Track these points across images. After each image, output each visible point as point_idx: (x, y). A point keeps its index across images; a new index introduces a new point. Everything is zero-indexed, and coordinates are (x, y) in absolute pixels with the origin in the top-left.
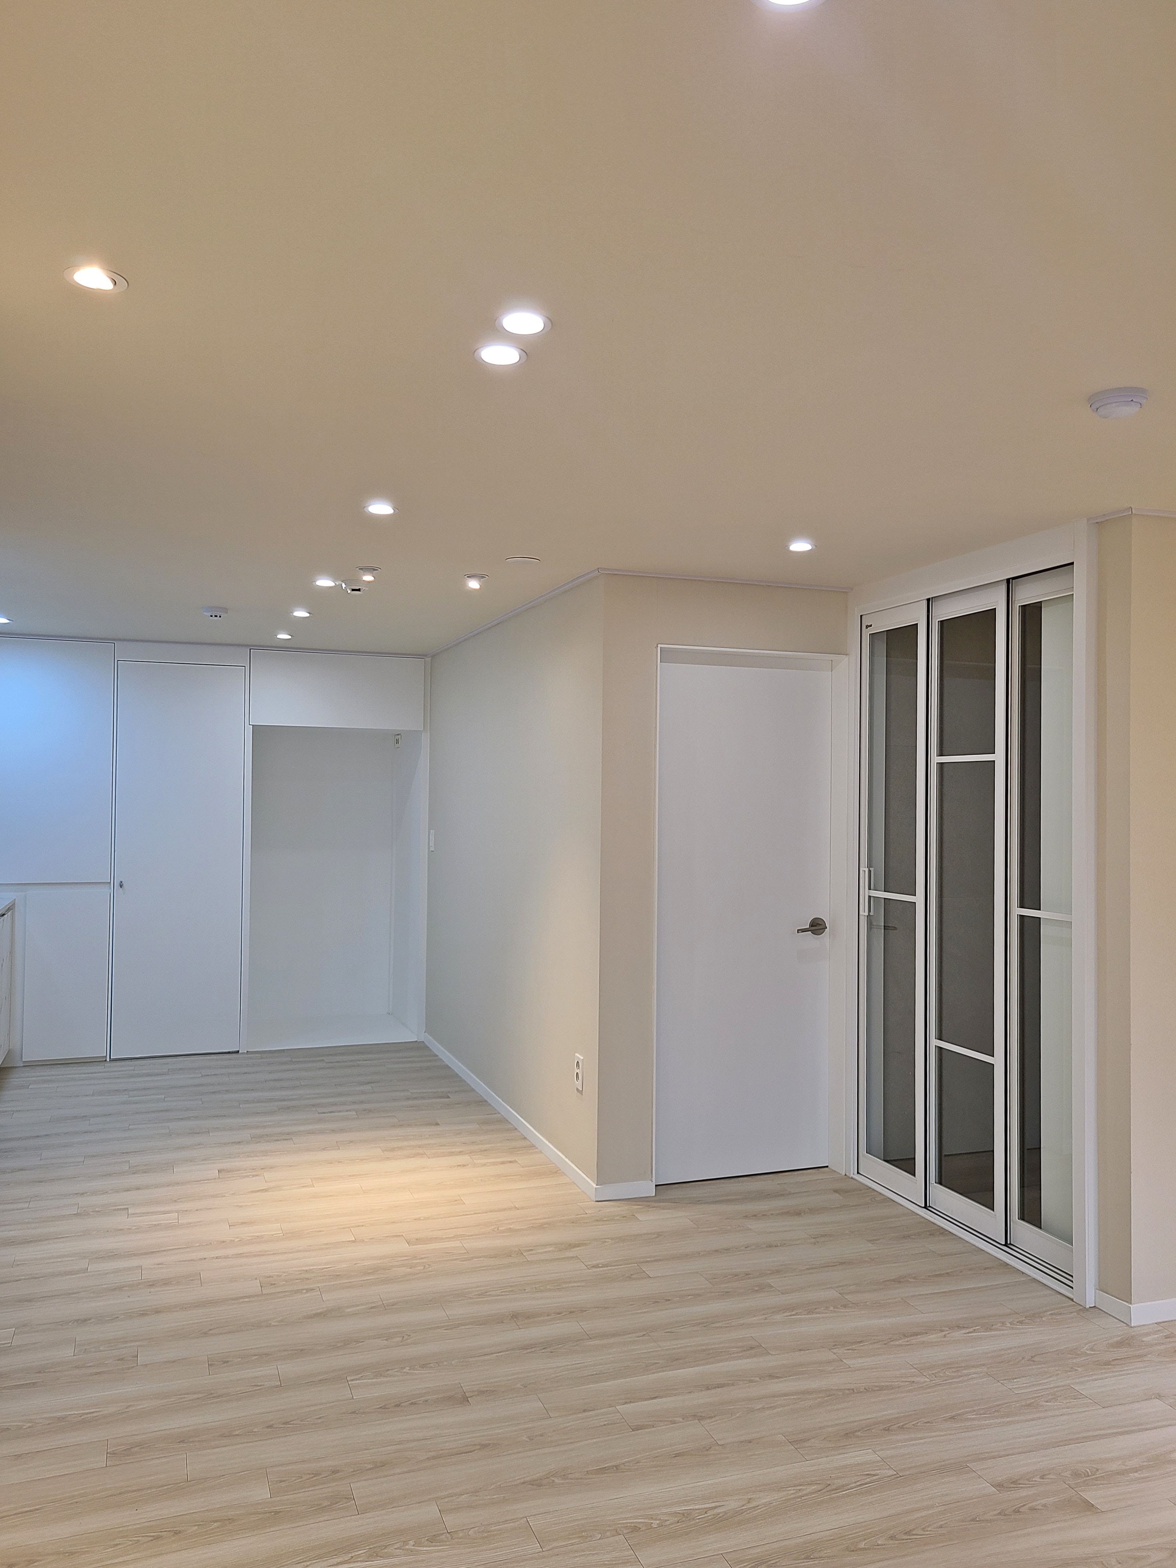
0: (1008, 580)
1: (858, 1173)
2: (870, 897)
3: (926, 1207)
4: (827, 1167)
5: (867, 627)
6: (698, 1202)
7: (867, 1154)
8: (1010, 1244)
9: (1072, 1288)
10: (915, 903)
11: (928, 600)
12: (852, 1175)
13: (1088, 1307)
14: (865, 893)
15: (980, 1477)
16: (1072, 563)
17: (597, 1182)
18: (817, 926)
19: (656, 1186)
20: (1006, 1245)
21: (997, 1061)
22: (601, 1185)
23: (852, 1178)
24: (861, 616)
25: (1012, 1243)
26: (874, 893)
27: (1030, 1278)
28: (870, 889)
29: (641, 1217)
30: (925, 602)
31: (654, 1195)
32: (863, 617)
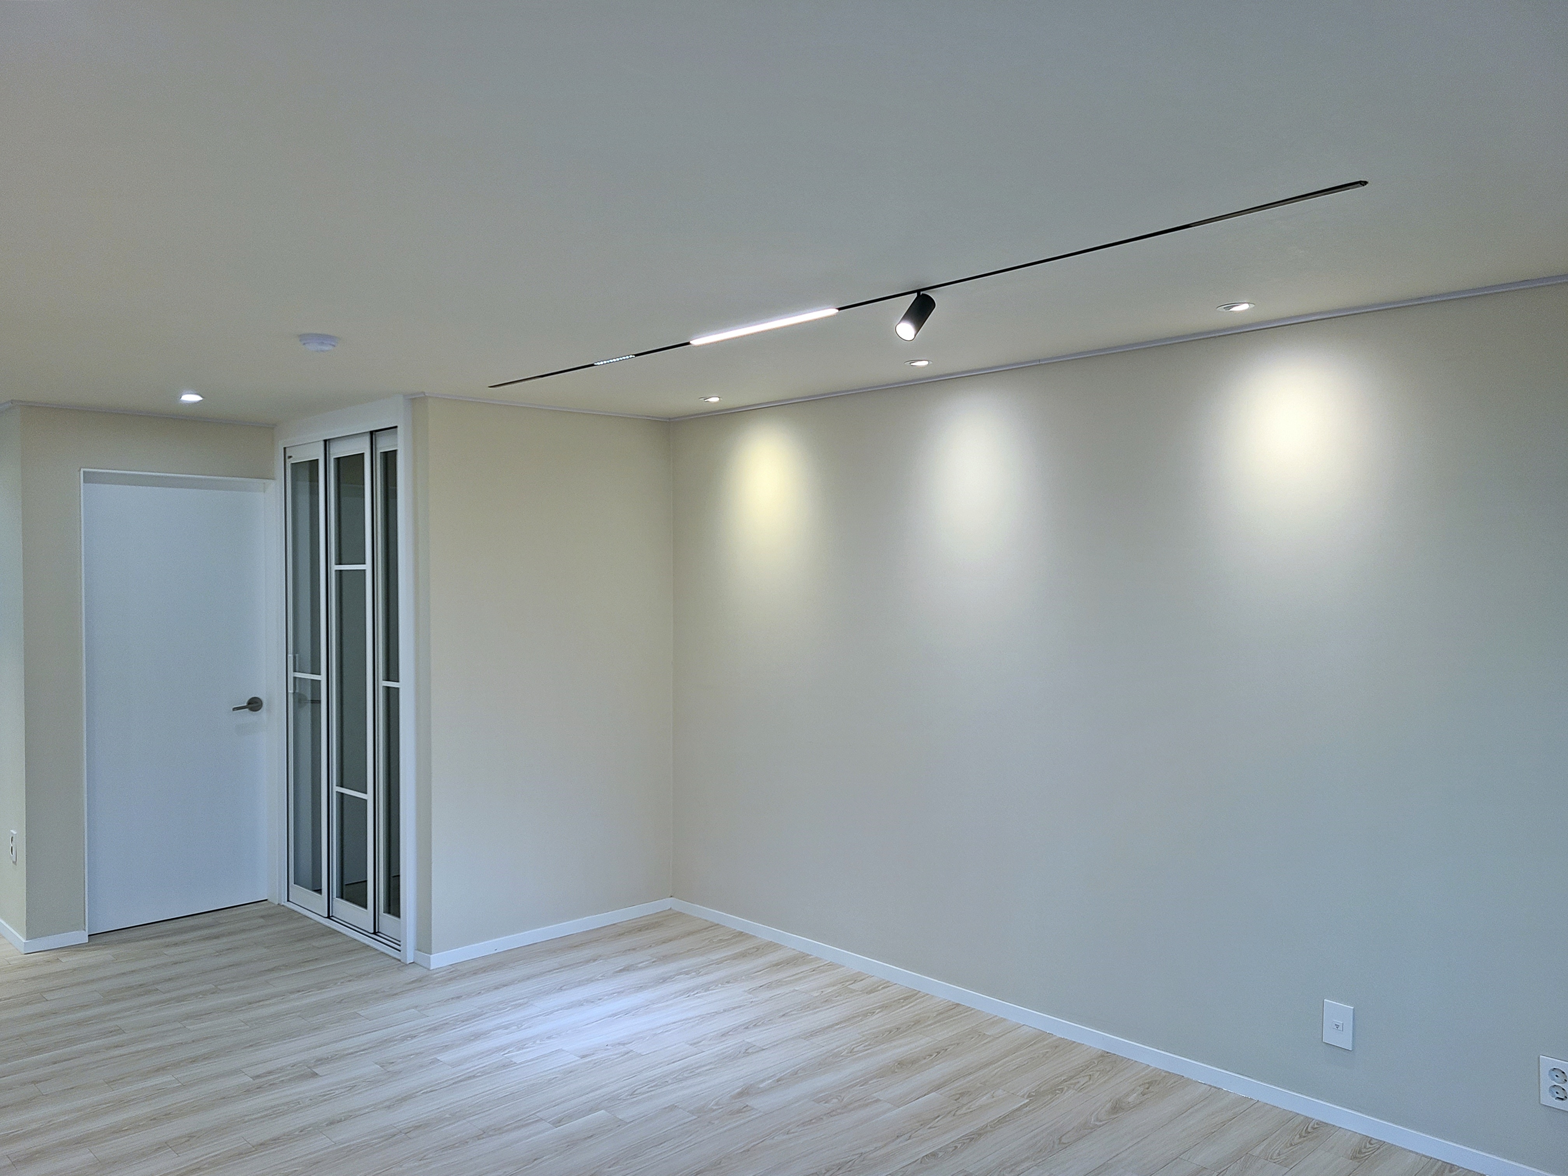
0: (372, 433)
1: (288, 901)
2: (295, 678)
3: (329, 917)
4: (266, 900)
5: (290, 457)
6: (128, 941)
7: (295, 885)
8: (378, 932)
9: (400, 951)
10: (320, 681)
11: (325, 441)
12: (283, 904)
13: (408, 962)
14: (291, 674)
15: (246, 1074)
16: (396, 427)
17: (27, 937)
18: (254, 704)
19: (89, 936)
20: (375, 933)
21: (369, 797)
22: (30, 939)
23: (283, 906)
24: (285, 448)
25: (380, 931)
26: (298, 675)
27: (379, 952)
28: (295, 671)
29: (64, 960)
30: (322, 443)
31: (87, 941)
32: (287, 449)
